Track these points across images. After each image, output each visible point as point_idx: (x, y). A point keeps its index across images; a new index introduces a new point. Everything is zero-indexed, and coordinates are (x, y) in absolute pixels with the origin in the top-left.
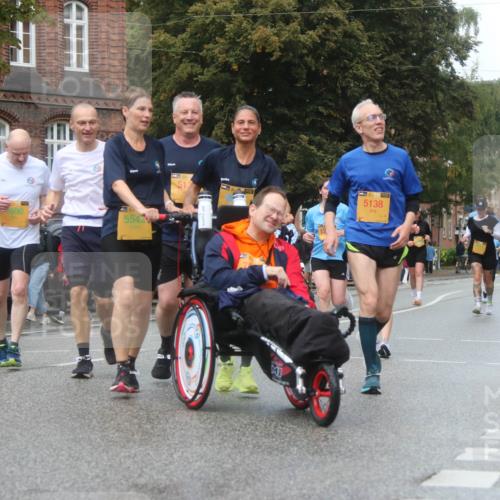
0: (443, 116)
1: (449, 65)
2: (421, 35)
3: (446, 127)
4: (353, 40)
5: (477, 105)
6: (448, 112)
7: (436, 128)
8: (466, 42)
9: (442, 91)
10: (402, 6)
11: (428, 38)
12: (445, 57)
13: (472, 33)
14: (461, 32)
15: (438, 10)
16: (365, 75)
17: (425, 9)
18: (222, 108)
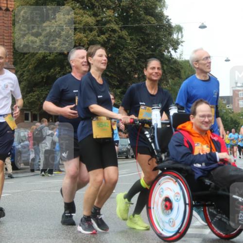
0: (166, 77)
1: (169, 52)
2: (156, 38)
3: (168, 82)
4: (123, 40)
5: (182, 71)
6: (169, 75)
7: (163, 83)
8: (177, 41)
9: (166, 64)
10: (147, 24)
11: (159, 39)
12: (167, 48)
13: (180, 37)
14: (175, 36)
15: (164, 26)
16: (129, 56)
17: (157, 25)
18: (59, 72)
